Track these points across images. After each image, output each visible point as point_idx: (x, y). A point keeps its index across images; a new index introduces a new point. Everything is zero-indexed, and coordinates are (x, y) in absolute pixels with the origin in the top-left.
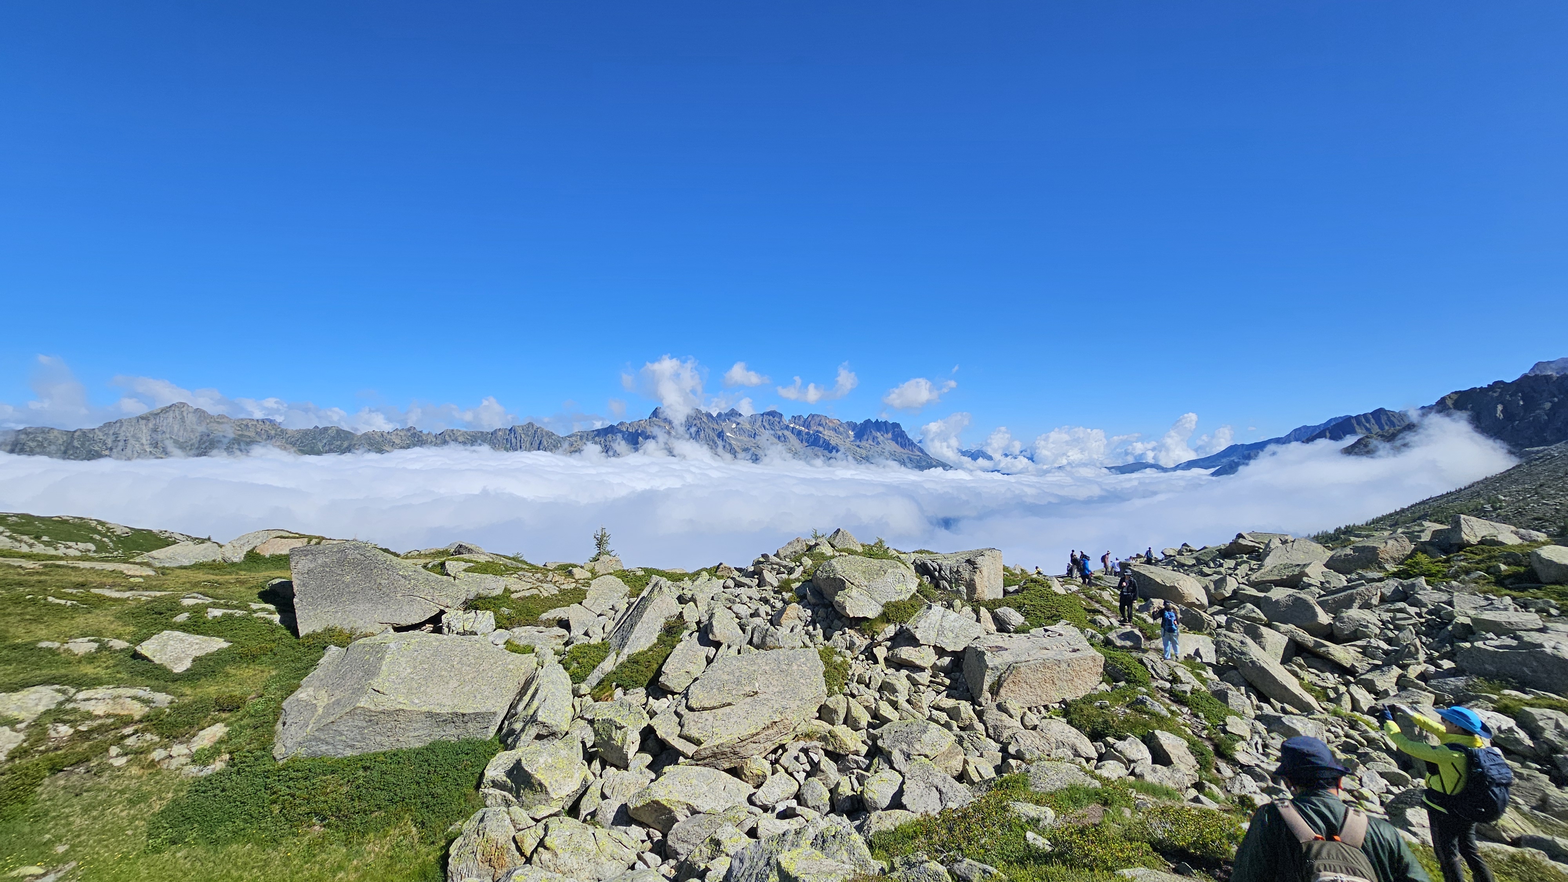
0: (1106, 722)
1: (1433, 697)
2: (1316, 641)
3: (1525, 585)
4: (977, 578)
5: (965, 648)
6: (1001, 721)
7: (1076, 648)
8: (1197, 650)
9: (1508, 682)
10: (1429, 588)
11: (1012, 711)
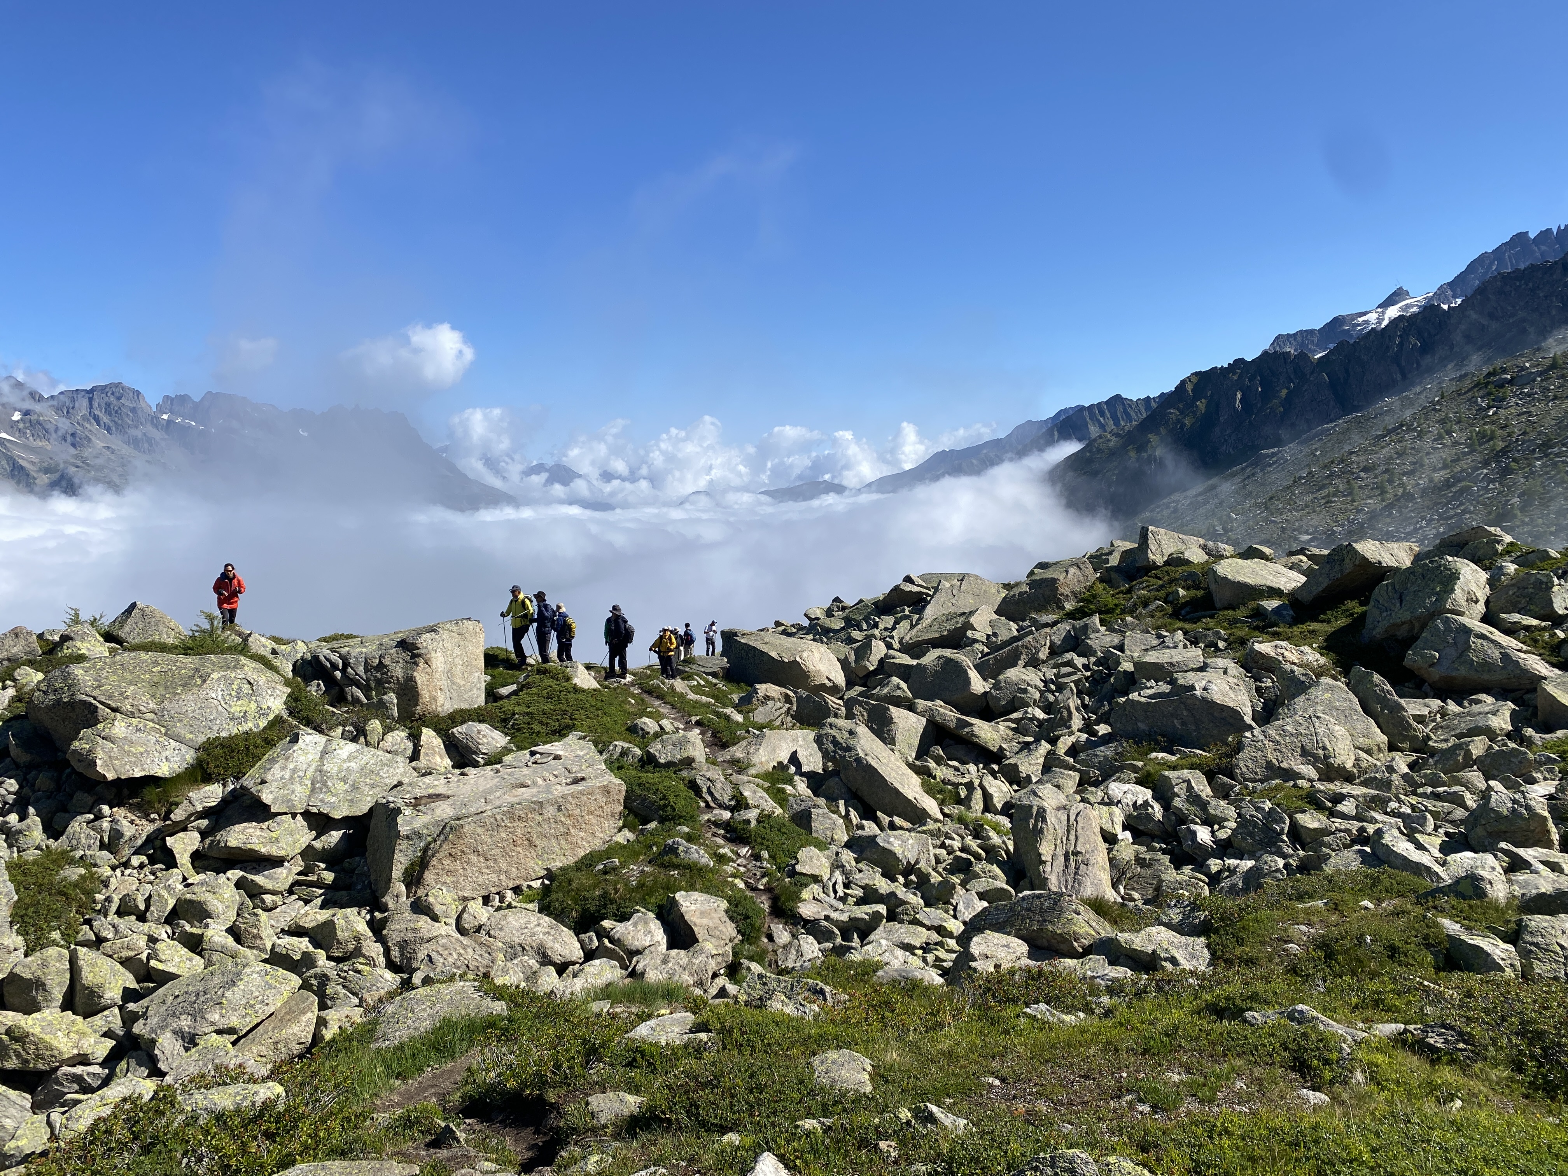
0: (605, 895)
1: (1076, 776)
2: (958, 719)
3: (1199, 614)
4: (420, 677)
5: (371, 809)
6: (414, 930)
7: (579, 775)
8: (795, 753)
9: (1157, 743)
10: (1103, 629)
11: (438, 909)
